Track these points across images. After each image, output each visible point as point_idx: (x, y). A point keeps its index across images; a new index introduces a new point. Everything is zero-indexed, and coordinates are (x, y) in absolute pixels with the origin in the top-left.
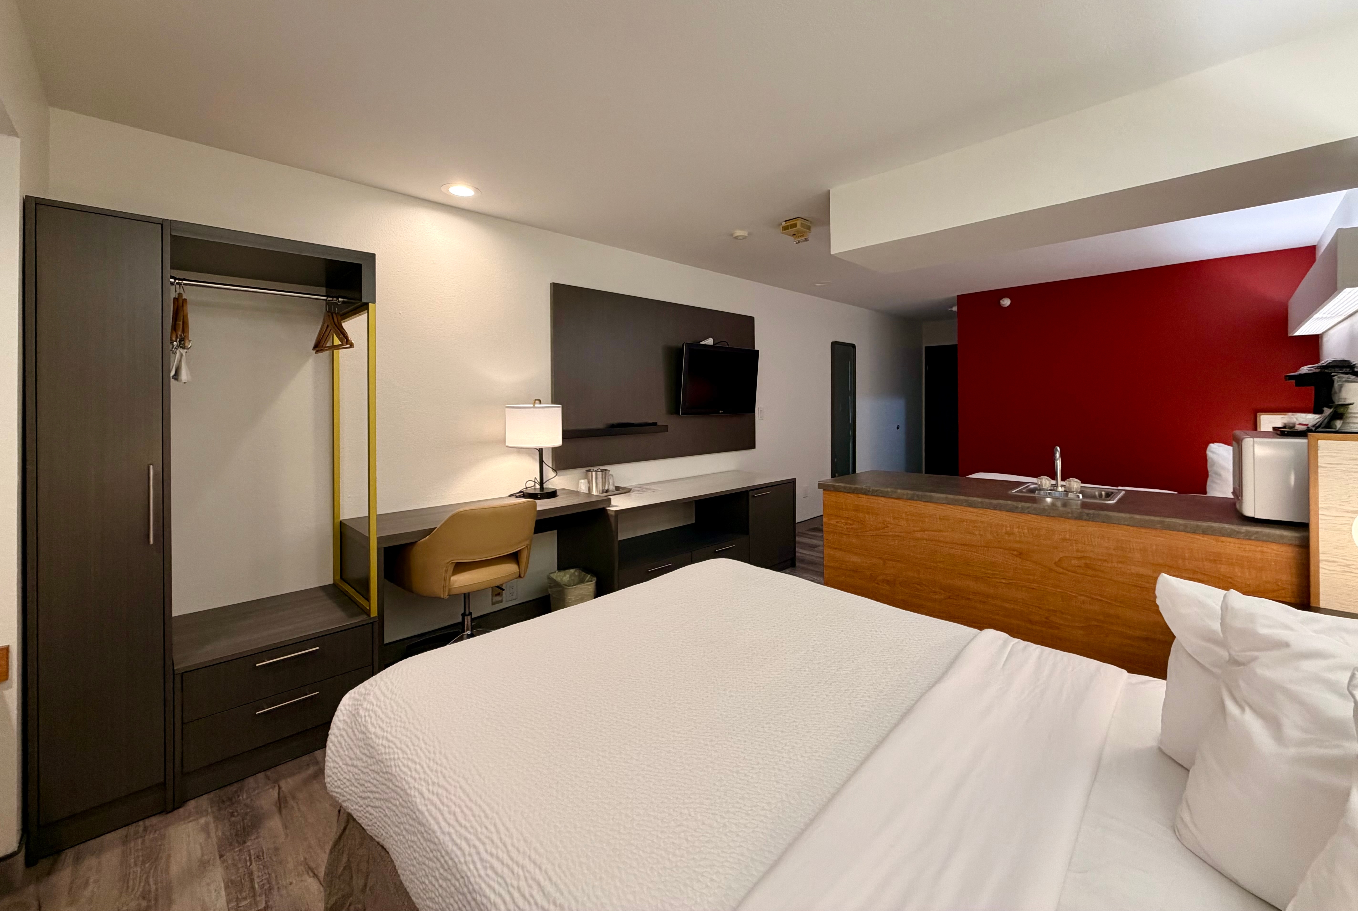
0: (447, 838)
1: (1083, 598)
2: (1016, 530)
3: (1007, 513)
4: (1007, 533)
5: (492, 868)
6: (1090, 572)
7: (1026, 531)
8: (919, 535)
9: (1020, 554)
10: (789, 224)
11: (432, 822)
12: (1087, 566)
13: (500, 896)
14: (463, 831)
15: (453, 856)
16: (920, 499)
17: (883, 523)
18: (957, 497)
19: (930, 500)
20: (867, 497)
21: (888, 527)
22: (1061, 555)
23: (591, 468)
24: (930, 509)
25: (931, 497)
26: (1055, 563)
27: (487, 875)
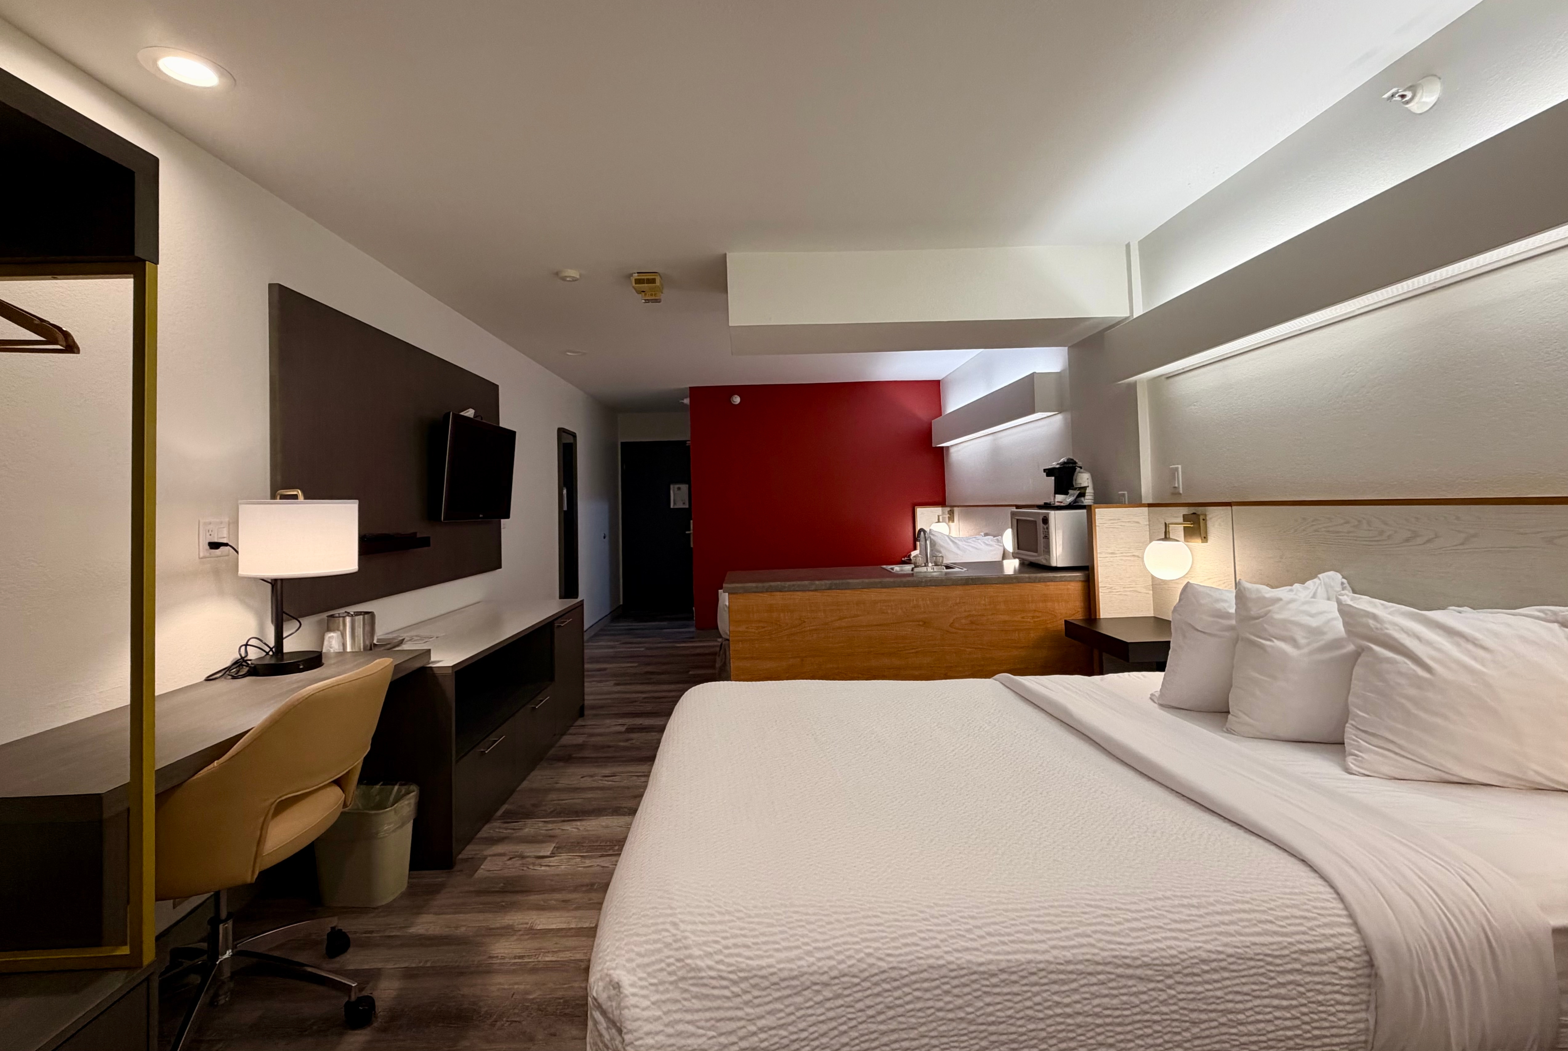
0: (1055, 952)
1: (969, 650)
2: (921, 603)
3: (914, 589)
4: (914, 607)
5: (1133, 930)
6: (974, 627)
7: (928, 602)
8: (837, 624)
9: (925, 623)
10: (645, 277)
11: (1018, 957)
12: (972, 623)
13: (1166, 938)
14: (1064, 934)
15: (1081, 958)
16: (838, 587)
17: (800, 619)
18: (872, 580)
19: (848, 587)
20: (782, 594)
21: (805, 622)
22: (955, 617)
23: (335, 612)
24: (848, 596)
25: (848, 583)
26: (950, 626)
27: (1134, 938)
